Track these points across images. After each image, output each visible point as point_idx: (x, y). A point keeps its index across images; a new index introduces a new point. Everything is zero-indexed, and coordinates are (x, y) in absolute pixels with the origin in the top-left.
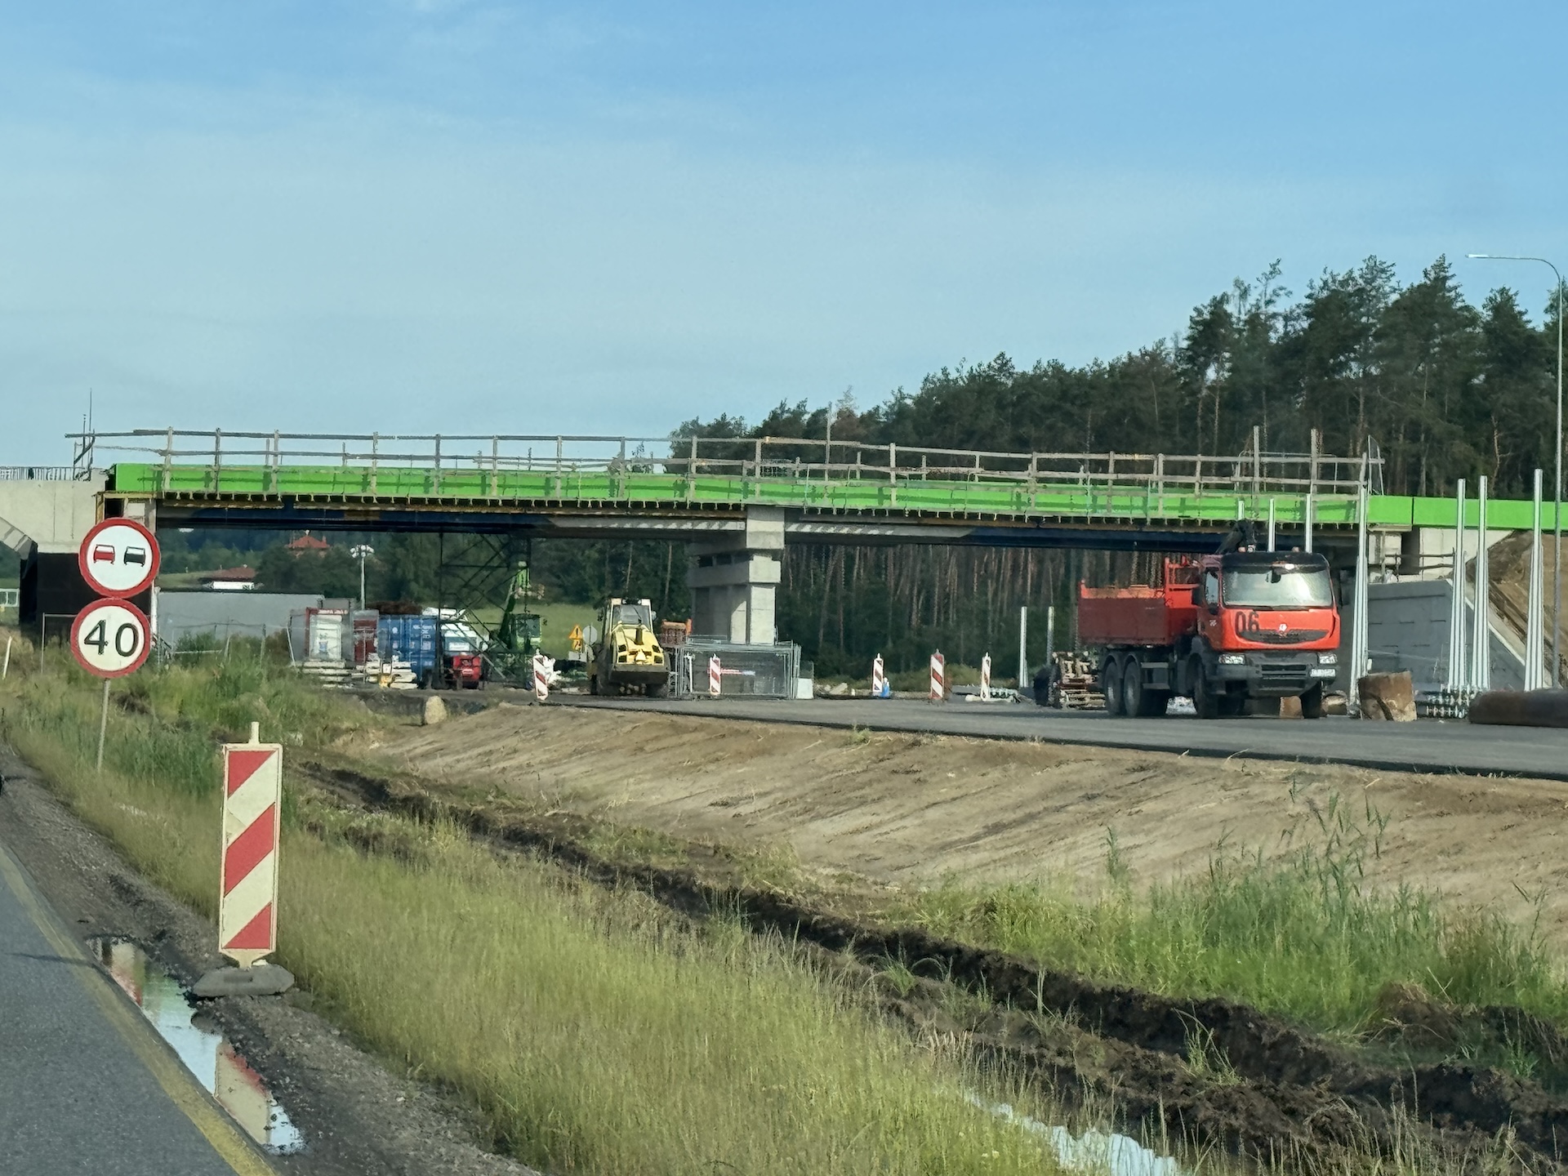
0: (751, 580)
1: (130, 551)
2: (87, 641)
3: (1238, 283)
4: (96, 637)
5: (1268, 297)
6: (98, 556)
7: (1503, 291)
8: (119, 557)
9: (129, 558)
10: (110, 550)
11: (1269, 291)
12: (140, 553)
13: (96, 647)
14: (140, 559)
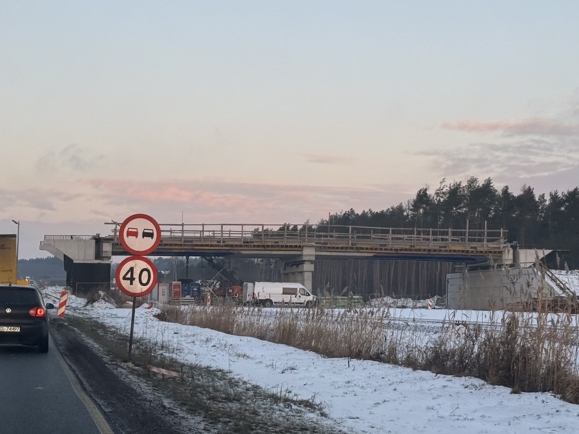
0: (304, 270)
1: (146, 231)
2: (125, 278)
4: (129, 276)
6: (129, 234)
7: (505, 187)
8: (140, 234)
9: (145, 235)
10: (135, 230)
11: (442, 186)
12: (151, 232)
13: (129, 281)
14: (151, 235)
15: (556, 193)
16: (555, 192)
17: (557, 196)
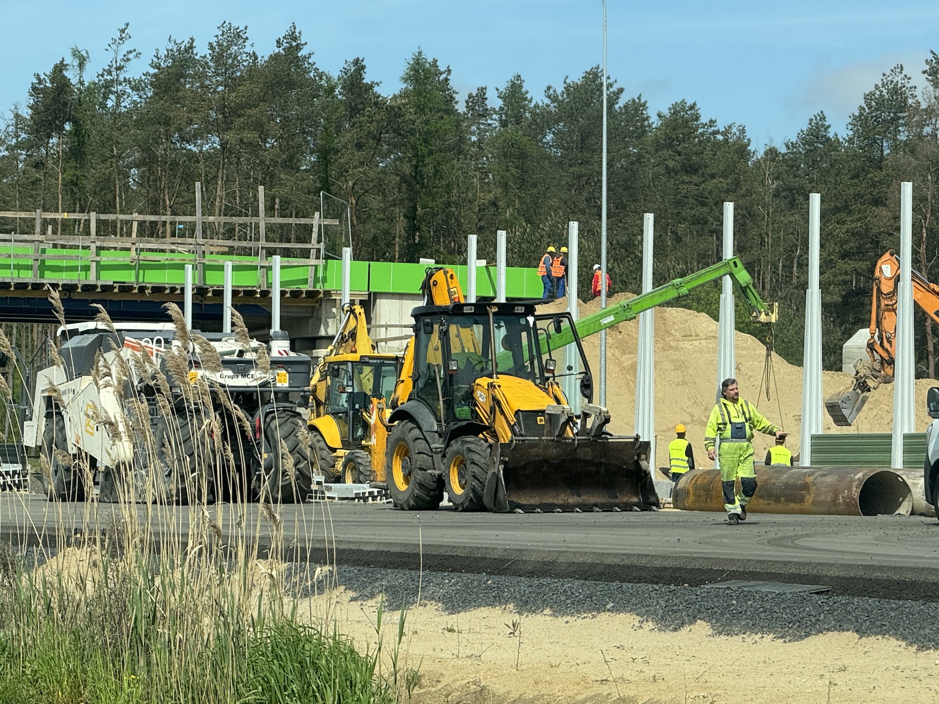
3: (76, 53)
5: (118, 64)
7: (357, 62)
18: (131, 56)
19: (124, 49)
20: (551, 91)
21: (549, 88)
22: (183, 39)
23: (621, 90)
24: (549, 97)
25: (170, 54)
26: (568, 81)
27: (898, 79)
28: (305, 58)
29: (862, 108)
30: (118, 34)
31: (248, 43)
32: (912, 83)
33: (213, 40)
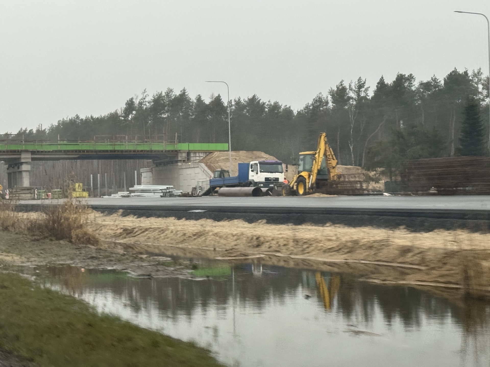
0: (23, 170)
5: (144, 98)
7: (199, 95)
11: (144, 96)
15: (239, 100)
16: (238, 98)
17: (240, 102)
18: (147, 96)
19: (145, 94)
20: (245, 100)
21: (244, 99)
22: (160, 92)
23: (260, 100)
24: (244, 101)
25: (157, 95)
26: (249, 98)
27: (321, 95)
28: (187, 95)
29: (312, 102)
30: (144, 91)
31: (174, 92)
32: (323, 96)
33: (166, 92)
